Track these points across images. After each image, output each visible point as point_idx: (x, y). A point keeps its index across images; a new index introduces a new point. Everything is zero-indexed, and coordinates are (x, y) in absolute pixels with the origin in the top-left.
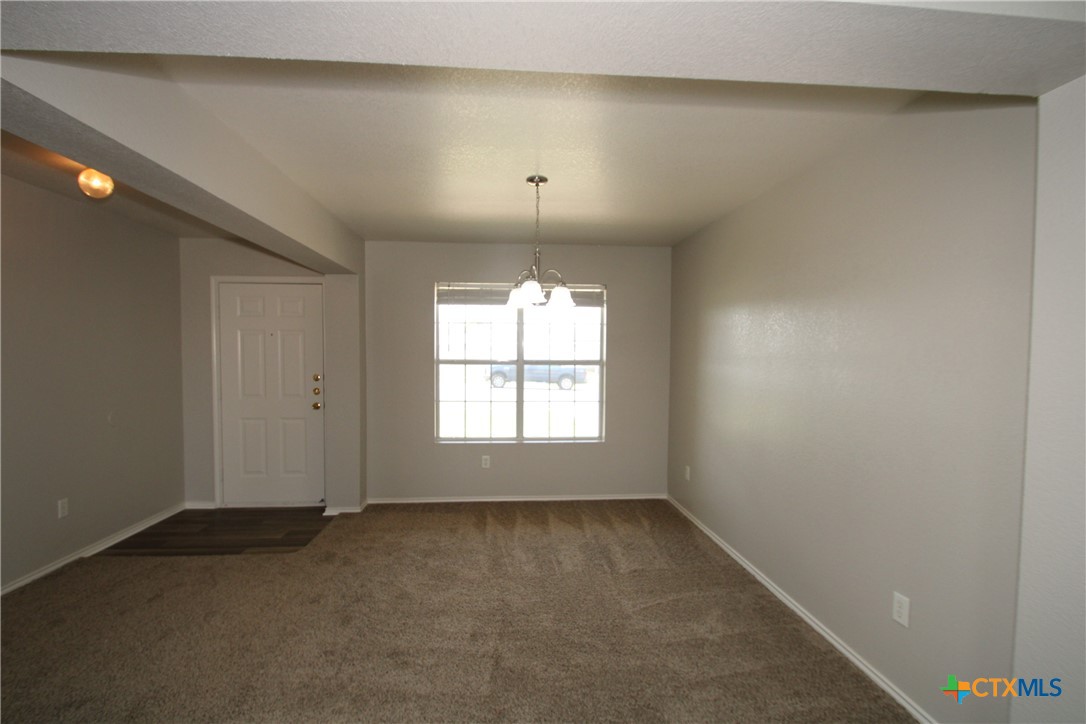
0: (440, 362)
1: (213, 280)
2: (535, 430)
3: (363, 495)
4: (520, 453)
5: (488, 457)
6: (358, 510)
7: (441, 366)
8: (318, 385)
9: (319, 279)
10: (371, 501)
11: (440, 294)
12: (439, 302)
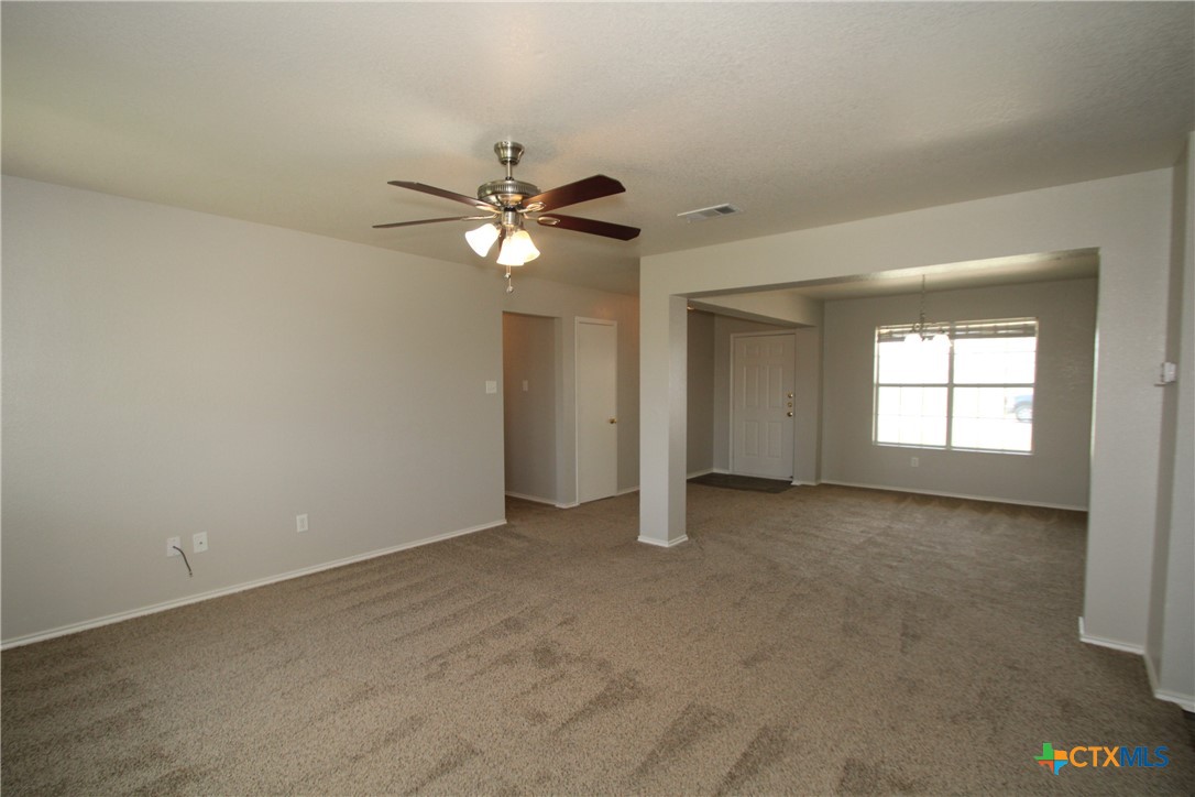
0: (879, 385)
1: (732, 336)
2: (962, 440)
3: (818, 476)
4: (947, 458)
5: (917, 459)
6: (813, 484)
7: (881, 389)
8: (790, 400)
9: (793, 331)
10: (824, 481)
11: (880, 335)
12: (879, 341)
